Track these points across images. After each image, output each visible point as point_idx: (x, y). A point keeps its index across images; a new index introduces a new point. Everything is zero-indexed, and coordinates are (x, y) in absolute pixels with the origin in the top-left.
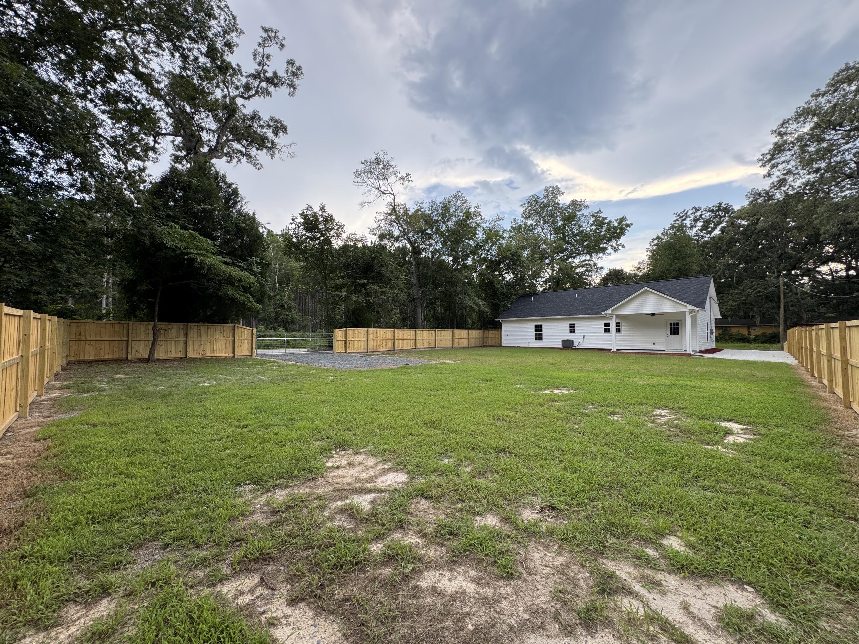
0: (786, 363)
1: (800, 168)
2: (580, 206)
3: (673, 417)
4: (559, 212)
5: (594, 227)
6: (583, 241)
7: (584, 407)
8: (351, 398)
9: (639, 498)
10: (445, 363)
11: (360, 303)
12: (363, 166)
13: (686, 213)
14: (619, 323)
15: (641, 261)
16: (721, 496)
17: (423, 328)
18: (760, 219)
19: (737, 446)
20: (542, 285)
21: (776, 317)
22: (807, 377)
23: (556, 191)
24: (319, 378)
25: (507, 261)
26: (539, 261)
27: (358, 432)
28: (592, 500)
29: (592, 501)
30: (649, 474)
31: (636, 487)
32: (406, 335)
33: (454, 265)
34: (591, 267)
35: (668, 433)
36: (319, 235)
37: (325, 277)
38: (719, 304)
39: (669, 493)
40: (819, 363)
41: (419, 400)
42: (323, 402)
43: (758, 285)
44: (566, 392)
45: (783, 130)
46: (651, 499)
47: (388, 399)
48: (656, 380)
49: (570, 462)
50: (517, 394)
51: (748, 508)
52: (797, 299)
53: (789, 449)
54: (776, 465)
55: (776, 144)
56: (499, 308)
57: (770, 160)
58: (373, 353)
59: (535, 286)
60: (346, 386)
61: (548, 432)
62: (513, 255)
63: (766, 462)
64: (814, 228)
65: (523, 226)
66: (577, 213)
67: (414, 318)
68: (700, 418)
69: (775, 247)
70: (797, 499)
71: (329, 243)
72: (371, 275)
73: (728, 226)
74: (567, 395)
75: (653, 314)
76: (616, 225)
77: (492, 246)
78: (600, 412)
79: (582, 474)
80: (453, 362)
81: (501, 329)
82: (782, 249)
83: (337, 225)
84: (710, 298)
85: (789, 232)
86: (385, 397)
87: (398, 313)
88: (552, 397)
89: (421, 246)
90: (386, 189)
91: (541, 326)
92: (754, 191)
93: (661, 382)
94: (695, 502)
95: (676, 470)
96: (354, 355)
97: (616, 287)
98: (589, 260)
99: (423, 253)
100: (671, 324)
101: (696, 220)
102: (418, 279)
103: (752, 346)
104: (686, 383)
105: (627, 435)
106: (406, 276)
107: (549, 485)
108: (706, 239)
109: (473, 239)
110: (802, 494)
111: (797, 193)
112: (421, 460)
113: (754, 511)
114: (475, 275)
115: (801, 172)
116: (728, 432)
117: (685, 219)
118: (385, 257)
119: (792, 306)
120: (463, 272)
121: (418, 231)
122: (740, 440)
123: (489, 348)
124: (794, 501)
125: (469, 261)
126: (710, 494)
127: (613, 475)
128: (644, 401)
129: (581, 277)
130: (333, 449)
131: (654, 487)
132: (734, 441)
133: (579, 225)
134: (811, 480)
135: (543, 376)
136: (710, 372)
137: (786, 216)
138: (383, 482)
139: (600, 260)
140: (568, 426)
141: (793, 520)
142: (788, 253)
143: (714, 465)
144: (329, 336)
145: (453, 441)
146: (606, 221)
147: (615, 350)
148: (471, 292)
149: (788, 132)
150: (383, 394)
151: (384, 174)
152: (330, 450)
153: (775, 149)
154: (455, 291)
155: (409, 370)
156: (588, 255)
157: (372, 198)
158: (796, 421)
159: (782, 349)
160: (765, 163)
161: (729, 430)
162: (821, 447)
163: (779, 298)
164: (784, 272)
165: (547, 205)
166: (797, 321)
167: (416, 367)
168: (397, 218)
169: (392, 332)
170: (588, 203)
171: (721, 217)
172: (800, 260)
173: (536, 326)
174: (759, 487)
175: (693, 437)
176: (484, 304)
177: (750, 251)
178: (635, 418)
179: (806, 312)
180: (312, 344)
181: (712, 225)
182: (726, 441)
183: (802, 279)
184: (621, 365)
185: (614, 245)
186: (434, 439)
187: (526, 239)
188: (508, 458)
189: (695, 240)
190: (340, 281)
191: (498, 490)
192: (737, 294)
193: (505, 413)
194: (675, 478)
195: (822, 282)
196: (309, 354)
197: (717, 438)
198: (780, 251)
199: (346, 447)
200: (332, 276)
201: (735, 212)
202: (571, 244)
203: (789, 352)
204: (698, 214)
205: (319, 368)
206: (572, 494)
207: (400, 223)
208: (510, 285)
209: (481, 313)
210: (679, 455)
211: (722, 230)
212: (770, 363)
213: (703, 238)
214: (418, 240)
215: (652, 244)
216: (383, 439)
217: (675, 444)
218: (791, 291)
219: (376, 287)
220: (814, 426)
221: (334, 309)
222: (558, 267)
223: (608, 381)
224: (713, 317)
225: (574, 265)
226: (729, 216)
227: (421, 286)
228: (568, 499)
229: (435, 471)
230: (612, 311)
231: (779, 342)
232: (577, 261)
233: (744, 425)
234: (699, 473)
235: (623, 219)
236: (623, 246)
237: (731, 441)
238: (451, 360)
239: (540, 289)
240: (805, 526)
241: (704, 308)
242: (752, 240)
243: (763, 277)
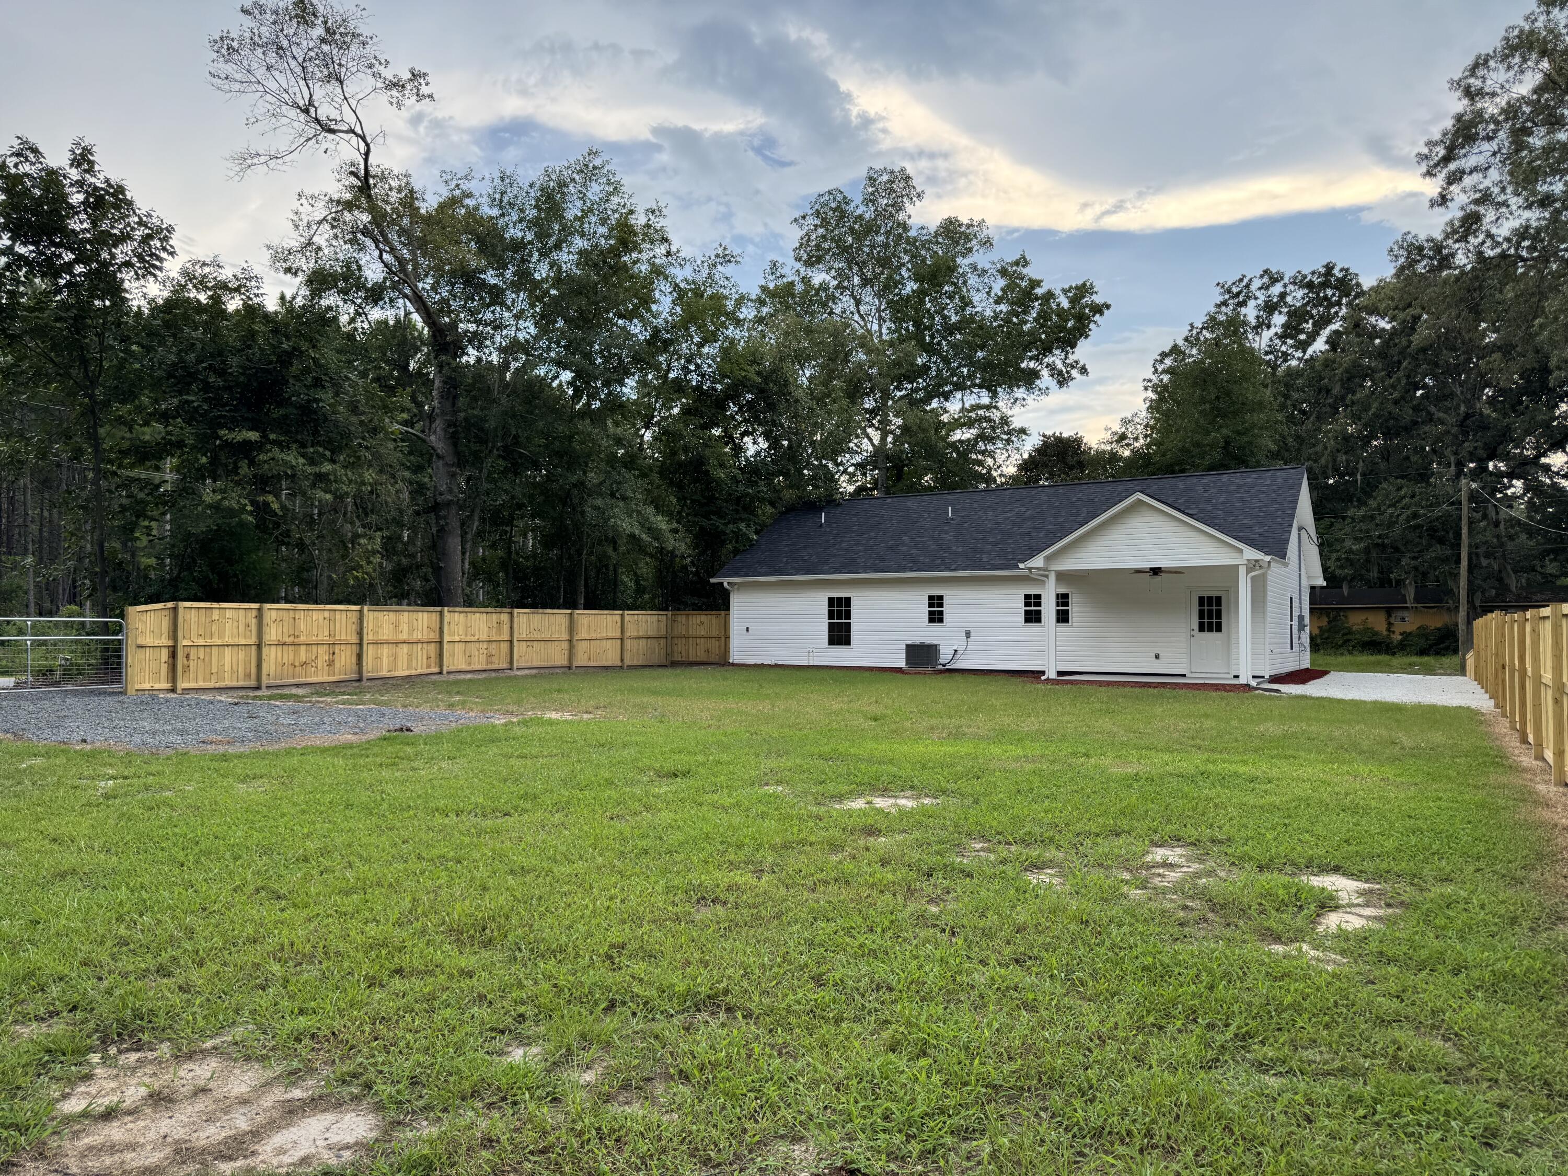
0: (1469, 709)
1: (1509, 190)
2: (968, 238)
3: (1196, 867)
4: (906, 252)
5: (1004, 307)
6: (974, 348)
7: (959, 847)
8: (181, 856)
9: (1095, 1115)
10: (540, 722)
11: (231, 512)
12: (248, 22)
13: (1248, 286)
14: (1065, 596)
15: (1129, 416)
16: (1302, 1085)
17: (469, 602)
18: (1420, 317)
19: (1347, 939)
20: (852, 475)
21: (1451, 583)
22: (1512, 742)
23: (898, 186)
24: (59, 784)
25: (749, 397)
26: (845, 402)
27: (197, 977)
28: (965, 1134)
29: (965, 1139)
30: (1125, 1041)
31: (1089, 1081)
32: (405, 628)
33: (577, 395)
34: (993, 429)
35: (1181, 914)
36: (68, 256)
37: (92, 413)
38: (1321, 546)
39: (1172, 1091)
40: (1537, 706)
41: (435, 852)
42: (63, 876)
43: (1413, 497)
44: (908, 803)
45: (1475, 83)
46: (1125, 1113)
47: (324, 852)
48: (1159, 762)
49: (909, 1024)
50: (763, 816)
51: (1361, 1112)
52: (1498, 537)
53: (1462, 939)
54: (1432, 987)
55: (1459, 118)
56: (723, 543)
57: (1447, 159)
58: (280, 691)
59: (831, 479)
60: (164, 812)
61: (849, 932)
62: (766, 379)
63: (1410, 979)
64: (1537, 352)
65: (799, 287)
66: (959, 260)
67: (437, 570)
68: (1261, 868)
69: (1452, 395)
70: (1474, 1071)
71: (115, 290)
72: (277, 413)
73: (1347, 332)
74: (911, 813)
75: (1156, 571)
76: (1065, 304)
77: (700, 345)
78: (1004, 862)
79: (940, 1057)
80: (567, 716)
81: (728, 608)
82: (1467, 402)
83: (141, 223)
84: (1300, 529)
85: (1483, 358)
86: (311, 845)
87: (374, 552)
88: (870, 821)
89: (462, 326)
90: (334, 114)
91: (848, 600)
92: (1409, 238)
93: (1169, 768)
94: (1236, 1109)
95: (1195, 1021)
96: (207, 697)
97: (1060, 490)
98: (988, 407)
99: (471, 350)
100: (1201, 600)
101: (1270, 308)
102: (453, 439)
103: (1396, 661)
104: (1233, 768)
105: (1073, 927)
106: (408, 423)
107: (845, 1101)
108: (1294, 363)
109: (641, 317)
110: (1485, 1059)
111: (1503, 256)
112: (430, 1060)
113: (1377, 1118)
114: (648, 436)
115: (1514, 201)
116: (1327, 903)
117: (1243, 304)
118: (329, 355)
119: (1487, 556)
120: (609, 423)
121: (453, 273)
122: (1354, 922)
123: (688, 671)
124: (1467, 1081)
125: (629, 389)
126: (1273, 1082)
127: (1028, 1051)
128: (1124, 824)
129: (964, 455)
130: (91, 1049)
131: (1137, 1078)
132: (1339, 926)
133: (962, 298)
134: (1507, 1017)
135: (843, 757)
136: (1294, 735)
137: (1477, 313)
138: (281, 1151)
139: (1017, 409)
140: (911, 907)
141: (1462, 1131)
142: (1481, 414)
143: (1288, 1000)
144: (106, 629)
145: (546, 986)
146: (1039, 291)
147: (1053, 675)
148: (632, 486)
149: (1487, 90)
150: (308, 836)
151: (327, 60)
152: (82, 1052)
153: (1456, 134)
154: (580, 485)
155: (409, 750)
156: (984, 393)
157: (282, 142)
158: (1482, 864)
159: (1462, 671)
160: (1436, 166)
161: (1331, 897)
162: (1531, 929)
163: (1458, 535)
164: (1472, 465)
165: (870, 228)
166: (1497, 595)
167: (436, 739)
168: (374, 221)
169: (354, 617)
170: (991, 233)
171: (1332, 305)
172: (1505, 436)
173: (831, 601)
174: (1391, 1051)
175: (1241, 923)
176: (675, 531)
177: (1396, 402)
178: (1097, 875)
179: (1515, 572)
180: (31, 659)
181: (1309, 326)
182: (1320, 929)
183: (1511, 486)
184: (1066, 719)
185: (1059, 365)
186: (481, 983)
187: (809, 331)
188: (723, 1025)
189: (1268, 363)
190: (152, 432)
191: (684, 1137)
192: (1364, 519)
193: (725, 878)
194: (1190, 1045)
195: (1551, 496)
196: (20, 697)
197: (1299, 922)
198: (1463, 408)
199: (146, 1037)
200: (124, 409)
201: (1363, 293)
202: (938, 353)
203: (1478, 678)
204: (1277, 289)
205: (63, 748)
206: (910, 1122)
207: (387, 241)
208: (754, 470)
209: (664, 558)
210: (1204, 976)
211: (1333, 341)
212: (1432, 710)
213: (1285, 361)
214: (454, 305)
215: (1160, 368)
216: (292, 997)
217: (1194, 947)
218: (1485, 516)
219: (293, 458)
220: (1520, 873)
221: (128, 531)
222: (900, 421)
223: (1029, 767)
224: (1306, 584)
225: (945, 418)
226: (1350, 304)
227: (461, 461)
228: (898, 1139)
229: (475, 1093)
230: (1048, 559)
231: (1455, 651)
232: (954, 406)
233: (1366, 882)
234: (1252, 1024)
235: (1084, 290)
236: (1084, 370)
237: (1333, 928)
238: (561, 708)
239: (847, 487)
240: (1487, 1144)
241: (1283, 556)
242: (1401, 374)
243: (1424, 476)
